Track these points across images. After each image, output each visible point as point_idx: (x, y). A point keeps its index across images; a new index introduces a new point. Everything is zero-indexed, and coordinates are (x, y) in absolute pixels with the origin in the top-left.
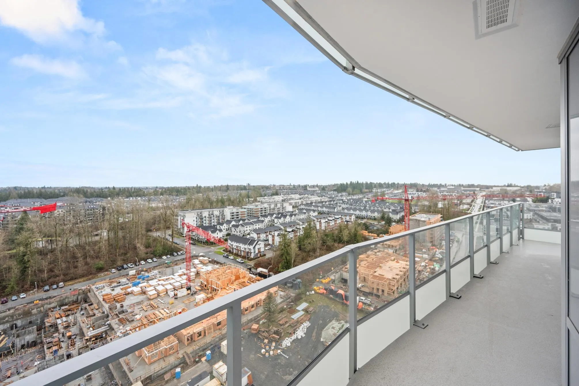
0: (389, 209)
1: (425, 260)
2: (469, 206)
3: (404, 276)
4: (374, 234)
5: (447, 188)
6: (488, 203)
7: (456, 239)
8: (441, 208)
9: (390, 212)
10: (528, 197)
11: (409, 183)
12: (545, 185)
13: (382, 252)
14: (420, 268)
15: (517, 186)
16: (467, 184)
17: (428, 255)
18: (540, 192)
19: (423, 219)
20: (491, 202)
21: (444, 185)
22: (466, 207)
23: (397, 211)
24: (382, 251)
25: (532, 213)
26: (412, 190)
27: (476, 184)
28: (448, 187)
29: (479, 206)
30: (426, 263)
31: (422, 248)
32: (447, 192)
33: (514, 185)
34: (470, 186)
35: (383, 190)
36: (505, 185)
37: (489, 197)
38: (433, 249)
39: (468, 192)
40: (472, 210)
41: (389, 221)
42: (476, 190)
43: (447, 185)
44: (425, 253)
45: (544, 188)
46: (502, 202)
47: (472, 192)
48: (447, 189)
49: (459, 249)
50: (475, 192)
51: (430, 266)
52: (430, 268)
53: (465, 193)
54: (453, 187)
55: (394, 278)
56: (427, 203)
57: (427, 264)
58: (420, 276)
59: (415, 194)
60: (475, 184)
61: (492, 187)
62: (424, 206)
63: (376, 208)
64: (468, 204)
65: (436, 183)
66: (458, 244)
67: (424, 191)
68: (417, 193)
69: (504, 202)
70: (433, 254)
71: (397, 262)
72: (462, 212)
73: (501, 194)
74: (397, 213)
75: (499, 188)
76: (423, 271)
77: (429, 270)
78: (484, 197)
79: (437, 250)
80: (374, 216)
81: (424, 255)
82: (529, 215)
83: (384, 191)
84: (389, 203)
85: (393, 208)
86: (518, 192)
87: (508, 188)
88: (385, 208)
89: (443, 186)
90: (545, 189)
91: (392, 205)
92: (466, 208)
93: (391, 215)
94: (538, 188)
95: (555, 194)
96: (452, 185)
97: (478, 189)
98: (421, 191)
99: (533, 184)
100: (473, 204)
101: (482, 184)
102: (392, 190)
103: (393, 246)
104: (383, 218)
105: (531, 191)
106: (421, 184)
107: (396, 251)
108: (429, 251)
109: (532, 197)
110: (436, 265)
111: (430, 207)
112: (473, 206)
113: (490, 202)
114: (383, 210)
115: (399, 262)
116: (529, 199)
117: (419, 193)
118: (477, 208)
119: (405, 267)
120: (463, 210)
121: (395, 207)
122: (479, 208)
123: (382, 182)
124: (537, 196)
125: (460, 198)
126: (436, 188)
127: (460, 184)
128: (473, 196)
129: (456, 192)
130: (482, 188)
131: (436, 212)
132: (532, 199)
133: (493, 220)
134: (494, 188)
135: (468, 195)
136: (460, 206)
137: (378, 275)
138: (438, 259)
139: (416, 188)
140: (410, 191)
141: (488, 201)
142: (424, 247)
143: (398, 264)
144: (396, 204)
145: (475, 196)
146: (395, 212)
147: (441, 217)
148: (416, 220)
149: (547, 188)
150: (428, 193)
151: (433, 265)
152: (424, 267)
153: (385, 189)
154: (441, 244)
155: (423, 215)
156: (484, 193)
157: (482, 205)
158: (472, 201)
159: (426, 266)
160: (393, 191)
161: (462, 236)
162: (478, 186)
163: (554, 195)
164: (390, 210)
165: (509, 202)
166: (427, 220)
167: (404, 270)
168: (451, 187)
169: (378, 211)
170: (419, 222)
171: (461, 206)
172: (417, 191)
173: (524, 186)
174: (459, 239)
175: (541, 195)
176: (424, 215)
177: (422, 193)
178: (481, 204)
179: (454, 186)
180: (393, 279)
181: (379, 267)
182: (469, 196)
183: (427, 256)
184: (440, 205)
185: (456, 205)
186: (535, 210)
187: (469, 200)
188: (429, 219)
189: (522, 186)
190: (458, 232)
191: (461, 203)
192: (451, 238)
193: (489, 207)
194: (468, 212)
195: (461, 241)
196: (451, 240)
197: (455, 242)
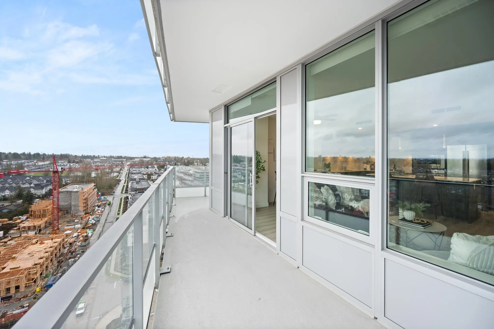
0: (31, 184)
1: (78, 230)
2: (118, 174)
3: (51, 255)
4: (5, 219)
6: (131, 170)
7: (108, 203)
8: (95, 177)
9: (31, 187)
10: (155, 165)
11: (59, 154)
12: (163, 157)
13: (16, 239)
14: (72, 240)
15: (149, 158)
16: (117, 155)
17: (81, 224)
18: (161, 161)
19: (76, 190)
20: (134, 169)
21: (97, 156)
22: (116, 174)
23: (42, 185)
24: (18, 237)
25: (157, 175)
26: (63, 162)
28: (101, 158)
29: (126, 173)
30: (78, 233)
31: (74, 219)
32: (100, 163)
33: (147, 157)
34: (119, 157)
35: (20, 162)
36: (142, 157)
37: (132, 166)
38: (86, 217)
39: (117, 162)
40: (120, 177)
41: (30, 199)
42: (123, 161)
43: (100, 157)
44: (77, 223)
45: (162, 159)
46: (141, 169)
47: (121, 163)
48: (100, 160)
49: (111, 210)
51: (83, 235)
52: (83, 236)
53: (115, 163)
54: (105, 158)
55: (36, 264)
56: (79, 174)
57: (80, 234)
58: (71, 249)
59: (67, 165)
60: (123, 156)
61: (134, 158)
62: (77, 176)
63: (7, 185)
64: (117, 172)
65: (89, 155)
66: (109, 206)
67: (77, 163)
68: (68, 164)
69: (142, 169)
70: (86, 221)
71: (42, 243)
72: (113, 179)
73: (140, 163)
74: (42, 188)
75: (139, 159)
76: (75, 242)
77: (81, 239)
78: (129, 166)
79: (90, 217)
80: (4, 195)
81: (76, 225)
82: (155, 176)
83: (22, 164)
84: (29, 177)
85: (36, 182)
86: (150, 162)
87: (144, 159)
88: (24, 184)
89: (96, 157)
90: (163, 159)
91: (35, 179)
92: (116, 175)
93: (33, 191)
94: (159, 158)
95: (167, 162)
96: (104, 157)
97: (125, 160)
98: (74, 162)
99: (157, 157)
100: (121, 172)
101: (127, 156)
102: (35, 161)
103: (35, 227)
104: (19, 196)
105: (156, 161)
106: (74, 155)
107: (40, 230)
108: (82, 220)
109: (157, 165)
110: (89, 232)
111: (83, 177)
112: (121, 174)
113: (133, 170)
114: (20, 186)
115: (44, 243)
116: (156, 166)
117: (72, 164)
118: (124, 175)
119: (52, 245)
120: (113, 177)
121: (39, 180)
123: (19, 152)
124: (159, 164)
125: (111, 168)
126: (89, 159)
127: (111, 156)
128: (121, 166)
129: (108, 162)
130: (128, 159)
131: (89, 182)
132: (157, 166)
133: (135, 183)
134: (135, 159)
136: (111, 174)
137: (9, 270)
138: (91, 224)
139: (68, 159)
140: (60, 162)
141: (131, 169)
142: (76, 217)
143: (43, 245)
144: (41, 178)
145: (123, 165)
146: (39, 187)
147: (94, 186)
148: (67, 192)
149: (164, 159)
150: (81, 164)
151: (86, 233)
152: (76, 237)
153: (23, 161)
154: (94, 210)
155: (75, 186)
156: (129, 163)
157: (128, 172)
158: (121, 170)
159: (79, 235)
160: (36, 163)
161: (112, 199)
162: (125, 158)
163: (167, 163)
164: (32, 185)
165: (145, 169)
166: (80, 190)
167: (52, 249)
168: (104, 158)
169: (10, 189)
170: (71, 193)
171: (112, 174)
172: (69, 162)
173: (153, 158)
174: (110, 202)
175: (161, 163)
176: (77, 185)
177: (75, 164)
178: (127, 172)
179: (106, 157)
180: (34, 266)
181: (11, 260)
182: (118, 166)
183: (80, 225)
184: (93, 175)
185: (108, 173)
186: (158, 173)
188: (82, 189)
189: (152, 157)
190: (109, 196)
191: (112, 172)
192: (104, 202)
193: (132, 173)
194: (118, 178)
195: (111, 203)
196: (104, 204)
197: (107, 205)
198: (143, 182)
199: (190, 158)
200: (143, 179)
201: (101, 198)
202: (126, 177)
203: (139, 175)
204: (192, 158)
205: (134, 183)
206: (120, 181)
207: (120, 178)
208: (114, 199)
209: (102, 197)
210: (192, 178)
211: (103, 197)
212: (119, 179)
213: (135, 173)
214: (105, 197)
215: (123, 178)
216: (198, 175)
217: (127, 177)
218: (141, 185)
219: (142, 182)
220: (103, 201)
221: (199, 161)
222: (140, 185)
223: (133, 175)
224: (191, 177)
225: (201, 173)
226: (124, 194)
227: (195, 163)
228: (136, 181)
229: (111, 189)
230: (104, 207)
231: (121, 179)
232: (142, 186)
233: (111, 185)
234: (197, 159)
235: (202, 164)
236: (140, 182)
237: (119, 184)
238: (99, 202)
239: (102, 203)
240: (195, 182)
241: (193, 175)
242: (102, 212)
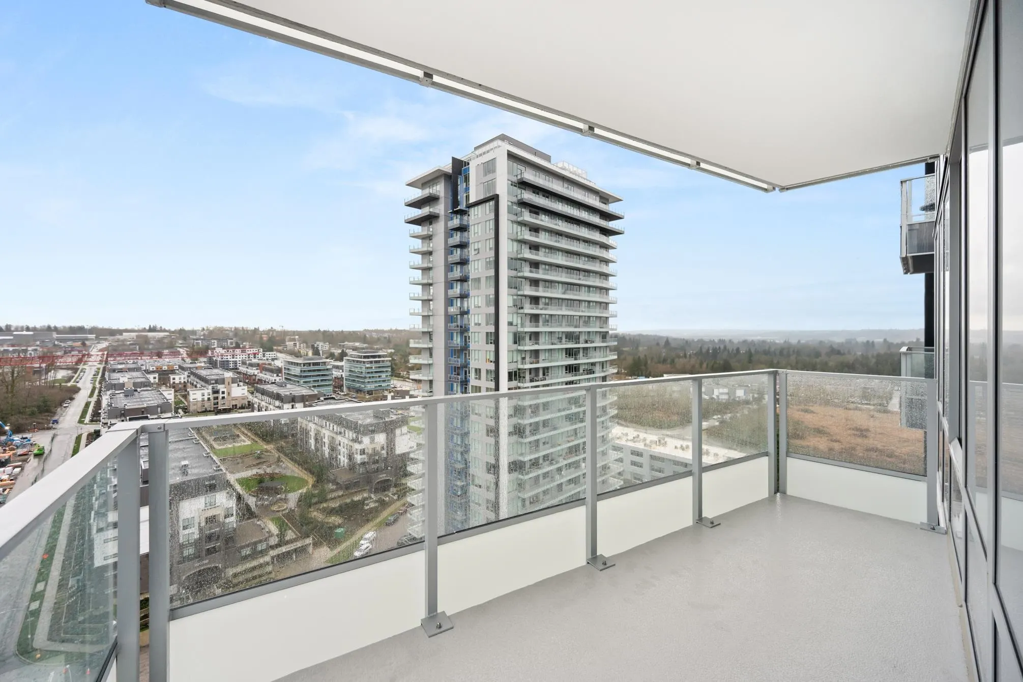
2: (70, 372)
5: (12, 335)
6: (112, 362)
7: (36, 451)
10: (180, 347)
12: (203, 329)
15: (165, 331)
16: (67, 325)
18: (197, 340)
20: (119, 359)
22: (61, 374)
25: (186, 373)
27: (87, 325)
28: (15, 333)
29: (94, 369)
32: (13, 346)
33: (159, 329)
34: (73, 330)
36: (145, 328)
37: (113, 352)
39: (70, 343)
40: (77, 380)
42: (87, 339)
43: (13, 329)
45: (202, 333)
46: (139, 358)
47: (79, 344)
48: (12, 338)
49: (43, 470)
50: (87, 342)
53: (63, 345)
54: (31, 333)
60: (86, 327)
61: (120, 332)
64: (69, 368)
66: (39, 461)
69: (144, 358)
72: (54, 386)
73: (138, 344)
75: (137, 334)
78: (106, 353)
82: (182, 376)
86: (166, 341)
87: (150, 334)
90: (204, 335)
92: (63, 377)
94: (193, 332)
95: (216, 341)
96: (28, 329)
97: (93, 336)
99: (188, 328)
100: (81, 367)
101: (100, 326)
105: (185, 339)
109: (187, 347)
112: (81, 372)
113: (116, 361)
116: (181, 350)
118: (88, 375)
120: (55, 381)
122: (93, 373)
124: (193, 346)
125: (48, 357)
128: (80, 351)
129: (38, 343)
130: (101, 333)
132: (187, 351)
133: (121, 395)
134: (124, 334)
135: (70, 349)
136: (47, 373)
141: (112, 359)
145: (86, 350)
149: (206, 333)
156: (104, 345)
157: (101, 366)
158: (79, 361)
161: (50, 439)
162: (93, 330)
163: (214, 342)
165: (151, 358)
168: (25, 333)
171: (51, 374)
173: (175, 330)
174: (42, 449)
175: (198, 344)
178: (99, 366)
179: (34, 329)
182: (70, 352)
185: (38, 372)
186: (190, 368)
187: (70, 360)
189: (173, 329)
190: (41, 432)
191: (52, 367)
192: (20, 451)
193: (114, 371)
194: (69, 384)
195: (47, 452)
196: (20, 455)
197: (32, 457)
198: (146, 392)
199: (275, 330)
200: (146, 384)
201: (13, 440)
202: (94, 380)
203: (135, 374)
204: (281, 332)
205: (118, 396)
206: (76, 390)
207: (77, 382)
208: (55, 440)
209: (17, 438)
210: (281, 378)
211: (20, 436)
212: (75, 386)
213: (121, 371)
214: (24, 436)
215: (85, 383)
216: (296, 370)
217: (98, 380)
218: (139, 400)
219: (142, 393)
220: (18, 447)
221: (297, 337)
222: (135, 400)
223: (115, 375)
224: (278, 376)
225: (304, 365)
226: (87, 424)
227: (287, 343)
228: (123, 391)
229: (46, 414)
230: (20, 463)
231: (79, 385)
232: (142, 401)
233: (45, 401)
234: (294, 333)
235: (305, 345)
236: (136, 393)
237: (72, 399)
238: (5, 450)
239: (14, 452)
240: (289, 386)
241: (283, 371)
242: (16, 479)
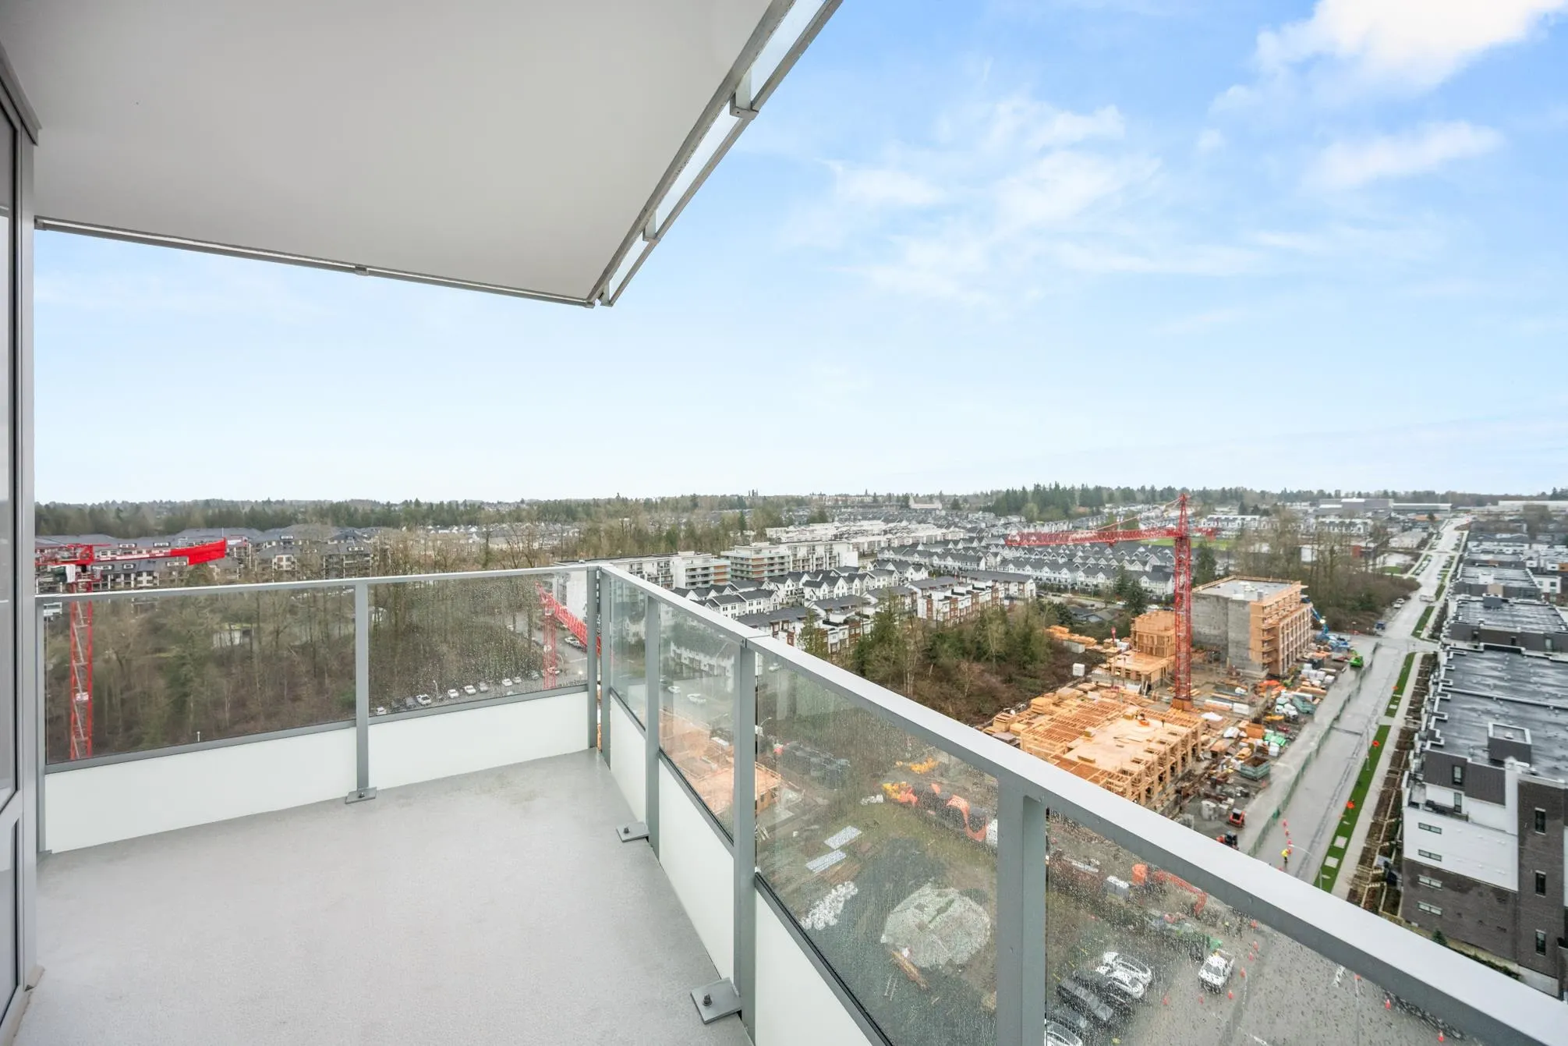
0: (1144, 563)
1: (1239, 721)
2: (1408, 558)
3: (1161, 765)
4: (1088, 636)
5: (1341, 503)
6: (1474, 549)
7: (1353, 661)
8: (1312, 563)
9: (1145, 573)
11: (1219, 488)
13: (1103, 692)
14: (1220, 745)
16: (1411, 490)
17: (1251, 704)
19: (1240, 597)
20: (1487, 545)
21: (1333, 494)
22: (1394, 561)
23: (1168, 570)
24: (1107, 688)
26: (1226, 509)
27: (1440, 491)
28: (1344, 500)
29: (1445, 558)
30: (1241, 729)
31: (1234, 682)
32: (1340, 517)
34: (1417, 497)
35: (1132, 508)
36: (1544, 494)
37: (1480, 531)
38: (1269, 687)
39: (1411, 516)
40: (1418, 571)
41: (1138, 601)
42: (1437, 511)
43: (1342, 495)
44: (1241, 699)
46: (1527, 546)
47: (1425, 517)
48: (1339, 506)
49: (1359, 689)
50: (1436, 515)
51: (1251, 740)
52: (1250, 746)
53: (1402, 517)
54: (1362, 500)
55: (1124, 772)
56: (1265, 548)
57: (1243, 734)
58: (1214, 769)
59: (1235, 519)
60: (1438, 492)
61: (1494, 500)
62: (1257, 556)
63: (1103, 562)
64: (1406, 551)
65: (1305, 488)
66: (1357, 675)
67: (1266, 513)
68: (1240, 517)
69: (1535, 546)
70: (1267, 702)
71: (1143, 723)
72: (1383, 577)
73: (1525, 521)
74: (1166, 577)
75: (1524, 502)
76: (1227, 754)
77: (1246, 751)
78: (1467, 532)
79: (1284, 691)
80: (1095, 583)
81: (1236, 705)
83: (1134, 514)
84: (1146, 546)
85: (1155, 561)
87: (1554, 504)
88: (1132, 562)
89: (1329, 496)
91: (1155, 554)
92: (1398, 564)
93: (1145, 583)
96: (1360, 495)
97: (1446, 506)
98: (1256, 511)
100: (1424, 552)
101: (1460, 491)
102: (1163, 508)
103: (1138, 674)
104: (1120, 591)
106: (1258, 491)
107: (1150, 688)
108: (1256, 693)
110: (1273, 738)
111: (1272, 558)
112: (1424, 560)
113: (1481, 547)
114: (1122, 568)
115: (1148, 724)
117: (1248, 518)
118: (1435, 566)
119: (1164, 739)
120: (1384, 569)
121: (1164, 558)
122: (1443, 564)
123: (1135, 487)
125: (1380, 535)
126: (1305, 504)
127: (1386, 493)
128: (1425, 529)
129: (1370, 514)
130: (1459, 502)
131: (1285, 576)
133: (1478, 605)
134: (1501, 503)
135: (1410, 525)
136: (1376, 557)
137: (1076, 759)
138: (1282, 717)
139: (1239, 504)
140: (1221, 512)
141: (1475, 543)
142: (1241, 679)
143: (1145, 729)
144: (1167, 551)
145: (1435, 527)
146: (1160, 574)
147: (1303, 592)
148: (1218, 597)
150: (1275, 519)
151: (1263, 739)
152: (1232, 741)
153: (1139, 507)
154: (1300, 672)
155: (1242, 583)
156: (1465, 519)
157: (1457, 555)
158: (1423, 543)
159: (1240, 738)
160: (1166, 511)
161: (1372, 649)
162: (1444, 498)
164: (1148, 568)
165: (1551, 546)
166: (1254, 598)
167: (1162, 748)
168: (1355, 500)
169: (1108, 571)
170: (1227, 603)
171: (1380, 559)
172: (1243, 511)
174: (1359, 659)
176: (1248, 583)
177: (1257, 517)
178: (1453, 553)
179: (1368, 496)
180: (1121, 775)
181: (1083, 737)
182: (1412, 528)
183: (1246, 707)
184: (1307, 555)
185: (1366, 554)
187: (1410, 540)
188: (1260, 595)
190: (1361, 636)
191: (1383, 548)
192: (1336, 655)
193: (1473, 563)
194: (1406, 576)
195: (1366, 665)
196: (1335, 660)
197: (1348, 667)
198: (1527, 608)
200: (1531, 593)
201: (1328, 639)
202: (1443, 575)
203: (1509, 573)
205: (1471, 605)
206: (1414, 586)
207: (1418, 574)
208: (1380, 651)
209: (1333, 637)
211: (1337, 635)
212: (1413, 580)
213: (1485, 564)
214: (1342, 637)
215: (1429, 579)
217: (1449, 575)
218: (1509, 618)
219: (1517, 607)
220: (1333, 649)
222: (1501, 618)
223: (1473, 571)
226: (1423, 639)
228: (1481, 599)
229: (1370, 613)
230: (1334, 671)
231: (1419, 579)
232: (1513, 622)
233: (1369, 596)
236: (1506, 607)
237: (1407, 598)
238: (1319, 649)
239: (1329, 654)
242: (1327, 689)
